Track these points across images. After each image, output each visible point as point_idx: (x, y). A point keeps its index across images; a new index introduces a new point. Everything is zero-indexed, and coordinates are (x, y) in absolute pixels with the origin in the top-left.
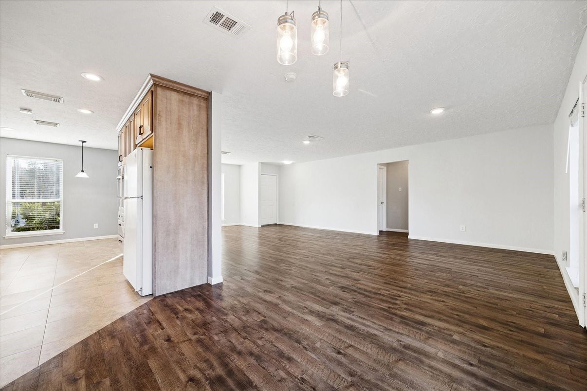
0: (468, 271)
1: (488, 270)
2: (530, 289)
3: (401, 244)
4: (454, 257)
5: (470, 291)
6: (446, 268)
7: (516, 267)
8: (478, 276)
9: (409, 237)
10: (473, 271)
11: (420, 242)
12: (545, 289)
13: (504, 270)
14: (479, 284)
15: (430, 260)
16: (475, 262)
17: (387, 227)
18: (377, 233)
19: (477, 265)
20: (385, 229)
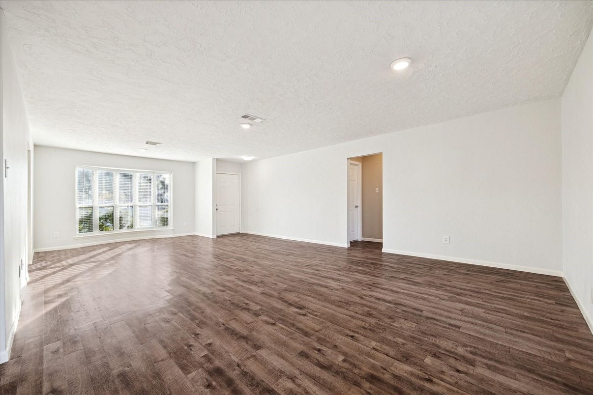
0: (446, 313)
1: (477, 310)
2: (544, 360)
3: (370, 261)
4: (430, 285)
5: (443, 372)
6: (414, 309)
7: (516, 303)
8: (459, 327)
9: (384, 250)
10: (453, 316)
11: (395, 257)
12: (569, 360)
13: (498, 311)
14: (460, 350)
15: (397, 292)
16: (457, 295)
17: (363, 236)
18: (345, 245)
19: (460, 301)
20: (359, 238)
